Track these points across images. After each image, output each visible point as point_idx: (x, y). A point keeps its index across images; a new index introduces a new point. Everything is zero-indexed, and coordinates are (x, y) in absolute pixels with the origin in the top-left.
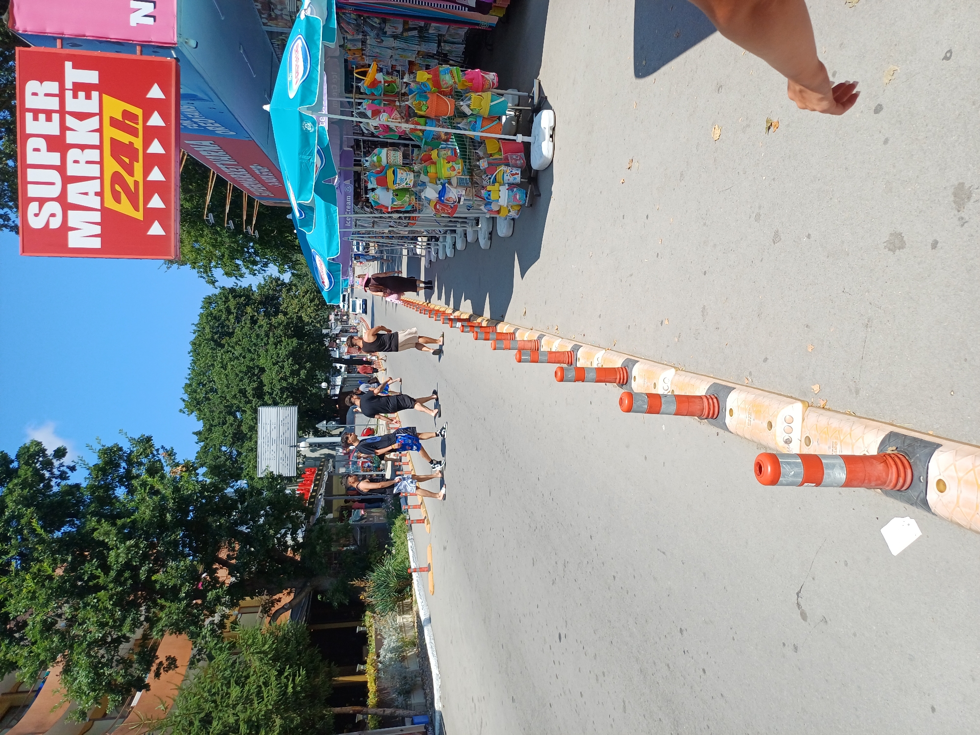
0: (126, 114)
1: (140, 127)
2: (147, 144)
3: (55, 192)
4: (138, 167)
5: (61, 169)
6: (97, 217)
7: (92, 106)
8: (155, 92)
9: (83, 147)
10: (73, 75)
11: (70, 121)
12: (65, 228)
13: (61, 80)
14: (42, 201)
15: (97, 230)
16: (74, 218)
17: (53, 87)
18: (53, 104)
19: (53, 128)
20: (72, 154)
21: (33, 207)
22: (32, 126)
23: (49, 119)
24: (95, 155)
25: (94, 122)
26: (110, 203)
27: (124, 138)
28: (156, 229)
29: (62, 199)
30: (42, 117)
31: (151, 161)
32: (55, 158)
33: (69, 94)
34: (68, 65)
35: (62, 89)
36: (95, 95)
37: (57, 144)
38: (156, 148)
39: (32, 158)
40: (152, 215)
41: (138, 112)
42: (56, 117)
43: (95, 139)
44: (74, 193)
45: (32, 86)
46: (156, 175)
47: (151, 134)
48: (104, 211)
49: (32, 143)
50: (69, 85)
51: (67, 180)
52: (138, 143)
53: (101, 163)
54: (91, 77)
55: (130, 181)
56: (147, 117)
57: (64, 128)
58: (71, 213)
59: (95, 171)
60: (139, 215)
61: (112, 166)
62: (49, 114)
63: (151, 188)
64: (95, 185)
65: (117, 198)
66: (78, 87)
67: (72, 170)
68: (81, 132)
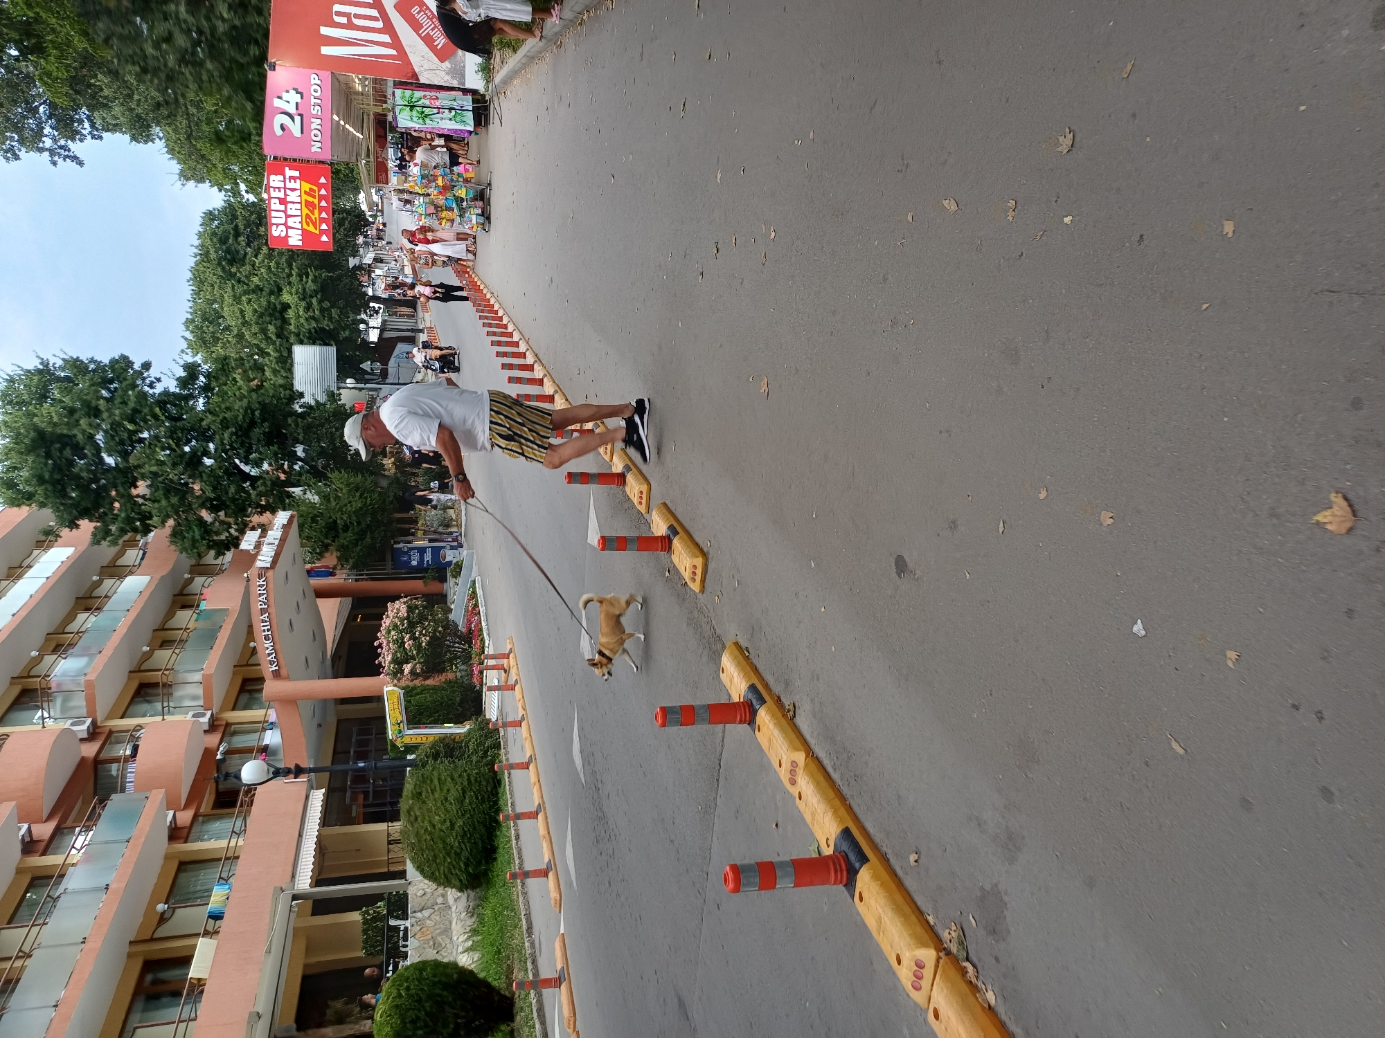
0: (310, 189)
1: (317, 195)
2: (320, 202)
3: (283, 221)
4: (316, 212)
5: (285, 212)
6: (300, 232)
7: (297, 185)
8: (323, 180)
9: (293, 203)
10: (289, 173)
11: (288, 192)
12: (287, 236)
13: (283, 174)
14: (278, 225)
15: (300, 238)
16: (291, 232)
17: (281, 178)
18: (281, 185)
19: (281, 195)
20: (289, 206)
21: (274, 227)
22: (273, 194)
23: (280, 191)
24: (298, 206)
25: (298, 193)
26: (305, 226)
27: (310, 199)
28: (324, 238)
29: (285, 224)
30: (277, 190)
31: (321, 209)
32: (282, 207)
33: (287, 181)
34: (287, 169)
35: (284, 178)
36: (298, 181)
37: (283, 201)
38: (323, 204)
39: (273, 207)
40: (322, 232)
41: (316, 188)
42: (282, 190)
43: (298, 200)
44: (291, 222)
45: (272, 177)
46: (324, 215)
47: (321, 198)
48: (303, 229)
49: (273, 201)
50: (287, 177)
51: (288, 216)
52: (316, 201)
53: (301, 209)
54: (296, 174)
55: (313, 217)
56: (319, 191)
57: (286, 195)
58: (289, 230)
59: (298, 213)
60: (317, 232)
61: (306, 211)
62: (279, 188)
63: (322, 220)
64: (299, 219)
65: (308, 225)
66: (291, 178)
67: (289, 212)
68: (293, 197)
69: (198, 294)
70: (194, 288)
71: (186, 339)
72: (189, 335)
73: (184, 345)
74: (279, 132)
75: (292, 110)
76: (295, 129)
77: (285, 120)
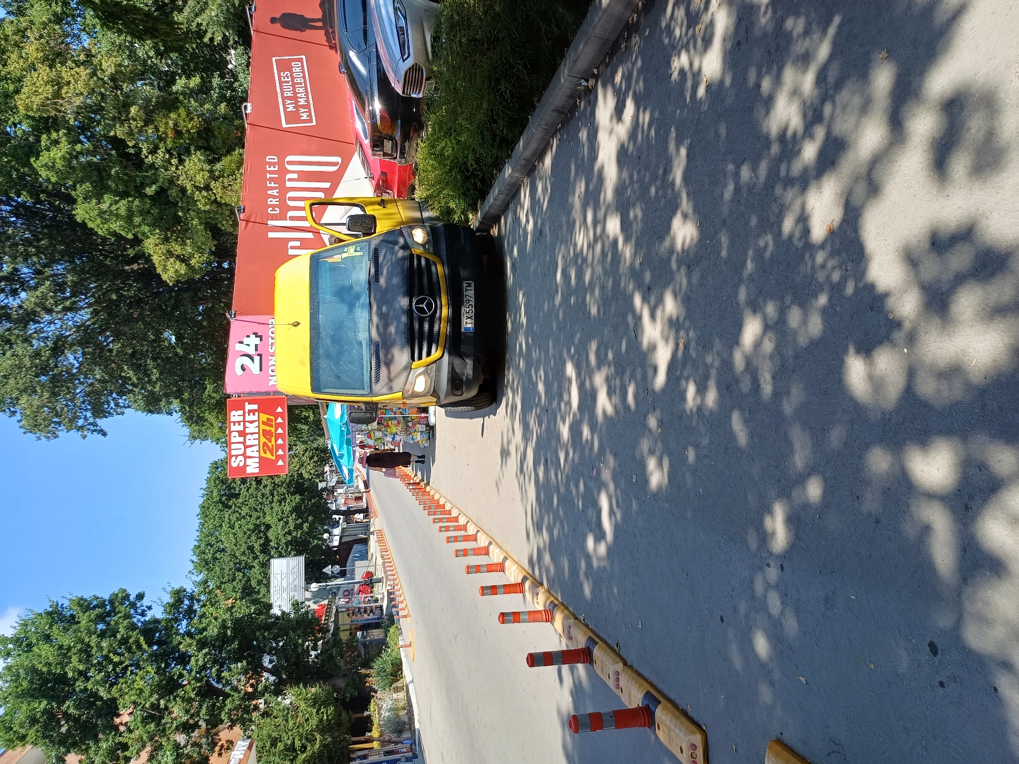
0: (268, 419)
1: (274, 424)
2: (276, 430)
3: (241, 452)
4: (273, 439)
5: (244, 443)
6: (257, 460)
7: (255, 418)
8: (279, 410)
9: (252, 434)
10: (248, 407)
11: (247, 424)
12: (245, 466)
13: (243, 409)
14: (237, 456)
15: (257, 465)
16: (249, 461)
17: (241, 412)
18: (241, 418)
19: (241, 428)
20: (248, 437)
21: (234, 458)
22: (233, 428)
23: (239, 425)
24: (256, 436)
25: (256, 424)
26: (263, 454)
27: (268, 428)
28: (280, 463)
29: (244, 455)
30: (237, 424)
31: (278, 436)
32: (241, 439)
33: (247, 414)
34: (247, 403)
35: (244, 413)
36: (257, 413)
37: (242, 434)
38: (280, 431)
39: (233, 440)
40: (279, 457)
41: (273, 418)
42: (242, 423)
43: (256, 430)
44: (249, 452)
45: (233, 413)
46: (280, 442)
47: (278, 426)
48: (260, 457)
49: (233, 434)
50: (247, 411)
51: (246, 447)
52: (273, 430)
53: (259, 439)
54: (255, 407)
55: (270, 445)
56: (276, 420)
57: (245, 427)
58: (248, 460)
59: (256, 442)
60: (274, 458)
61: (263, 440)
62: (239, 423)
63: (278, 447)
64: (257, 448)
65: (265, 452)
66: (250, 411)
67: (248, 443)
68: (251, 428)
69: (203, 525)
70: (200, 520)
71: (193, 562)
72: (195, 558)
73: (191, 567)
74: (239, 372)
75: (251, 351)
76: (254, 367)
77: (246, 361)
